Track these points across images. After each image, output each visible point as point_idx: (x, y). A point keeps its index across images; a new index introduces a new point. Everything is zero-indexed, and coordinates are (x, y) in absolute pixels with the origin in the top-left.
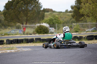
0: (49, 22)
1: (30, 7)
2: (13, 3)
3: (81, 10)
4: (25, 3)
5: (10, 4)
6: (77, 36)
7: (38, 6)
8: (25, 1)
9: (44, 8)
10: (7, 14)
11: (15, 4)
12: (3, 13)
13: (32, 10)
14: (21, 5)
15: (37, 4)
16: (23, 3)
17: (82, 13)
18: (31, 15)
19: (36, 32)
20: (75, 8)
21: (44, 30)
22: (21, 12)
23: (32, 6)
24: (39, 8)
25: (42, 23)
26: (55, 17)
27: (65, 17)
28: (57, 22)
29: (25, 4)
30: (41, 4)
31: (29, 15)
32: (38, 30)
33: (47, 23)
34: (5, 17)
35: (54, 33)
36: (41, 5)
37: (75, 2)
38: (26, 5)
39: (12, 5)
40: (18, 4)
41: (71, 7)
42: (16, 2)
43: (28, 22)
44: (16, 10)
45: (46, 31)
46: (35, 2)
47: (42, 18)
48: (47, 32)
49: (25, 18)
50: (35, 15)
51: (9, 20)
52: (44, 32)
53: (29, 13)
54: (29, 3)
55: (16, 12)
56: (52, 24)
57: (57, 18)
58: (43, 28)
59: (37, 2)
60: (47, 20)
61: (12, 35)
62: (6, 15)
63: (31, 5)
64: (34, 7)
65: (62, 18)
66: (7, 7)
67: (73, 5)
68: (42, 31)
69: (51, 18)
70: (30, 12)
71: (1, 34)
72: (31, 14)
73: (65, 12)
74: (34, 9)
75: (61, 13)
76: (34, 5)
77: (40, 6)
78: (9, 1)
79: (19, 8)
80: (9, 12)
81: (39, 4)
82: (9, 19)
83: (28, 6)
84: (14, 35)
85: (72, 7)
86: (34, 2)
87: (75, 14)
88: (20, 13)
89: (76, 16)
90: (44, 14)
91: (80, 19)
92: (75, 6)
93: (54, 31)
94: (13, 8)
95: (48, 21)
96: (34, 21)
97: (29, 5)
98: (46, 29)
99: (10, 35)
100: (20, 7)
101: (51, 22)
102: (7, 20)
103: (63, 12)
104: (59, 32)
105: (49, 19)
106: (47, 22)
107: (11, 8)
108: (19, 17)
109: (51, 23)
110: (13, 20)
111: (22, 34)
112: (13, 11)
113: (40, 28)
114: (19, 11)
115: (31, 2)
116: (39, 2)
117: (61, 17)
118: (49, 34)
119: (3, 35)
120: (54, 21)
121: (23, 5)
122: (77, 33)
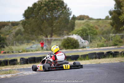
0: (82, 33)
1: (56, 15)
2: (33, 10)
3: (122, 16)
4: (49, 9)
5: (30, 11)
6: (112, 52)
7: (65, 13)
8: (50, 7)
9: (74, 15)
10: (27, 24)
11: (37, 11)
12: (22, 23)
13: (59, 18)
14: (44, 12)
15: (65, 10)
16: (47, 10)
17: (122, 20)
18: (57, 25)
19: (62, 47)
20: (114, 14)
21: (73, 44)
22: (45, 21)
23: (59, 13)
24: (68, 15)
25: (72, 35)
26: (89, 26)
27: (106, 26)
28: (92, 33)
29: (49, 11)
30: (69, 9)
31: (55, 24)
32: (65, 44)
33: (79, 35)
34: (24, 28)
35: (86, 47)
36: (71, 11)
37: (115, 5)
38: (51, 12)
39: (32, 13)
40: (40, 11)
41: (109, 13)
42: (38, 8)
43: (53, 34)
44: (38, 18)
45: (75, 45)
46: (63, 7)
47: (72, 27)
48: (77, 46)
49: (51, 29)
50: (63, 24)
51: (30, 32)
52: (73, 47)
53: (54, 21)
54: (54, 9)
55: (38, 21)
56: (86, 35)
57: (92, 27)
58: (72, 41)
59: (65, 8)
60: (79, 31)
61: (32, 51)
62: (26, 26)
63: (56, 11)
64: (60, 13)
65: (101, 27)
66: (27, 16)
67: (111, 10)
68: (70, 45)
69: (85, 27)
70: (56, 21)
71: (18, 51)
72: (57, 23)
73: (105, 19)
74: (61, 17)
75: (100, 21)
76: (61, 12)
77: (69, 12)
78: (29, 8)
79: (41, 16)
80: (29, 21)
81: (67, 9)
82: (29, 30)
83: (54, 13)
84: (35, 51)
85: (111, 13)
86: (60, 8)
87: (114, 21)
88: (43, 22)
89: (116, 24)
90: (74, 23)
91: (121, 29)
92: (114, 11)
93: (88, 44)
94: (34, 16)
95: (81, 31)
96: (61, 32)
97: (55, 11)
98: (76, 42)
99: (30, 51)
100: (43, 15)
101: (84, 32)
102: (27, 32)
103: (103, 19)
104: (93, 46)
105: (81, 28)
106: (78, 33)
107: (31, 17)
108: (42, 28)
109: (84, 34)
110: (34, 32)
111: (45, 50)
112: (34, 19)
113: (68, 41)
114: (41, 20)
115: (57, 8)
116: (67, 7)
117: (99, 26)
118: (80, 48)
119: (20, 52)
120: (89, 31)
121: (47, 12)
122: (116, 47)
